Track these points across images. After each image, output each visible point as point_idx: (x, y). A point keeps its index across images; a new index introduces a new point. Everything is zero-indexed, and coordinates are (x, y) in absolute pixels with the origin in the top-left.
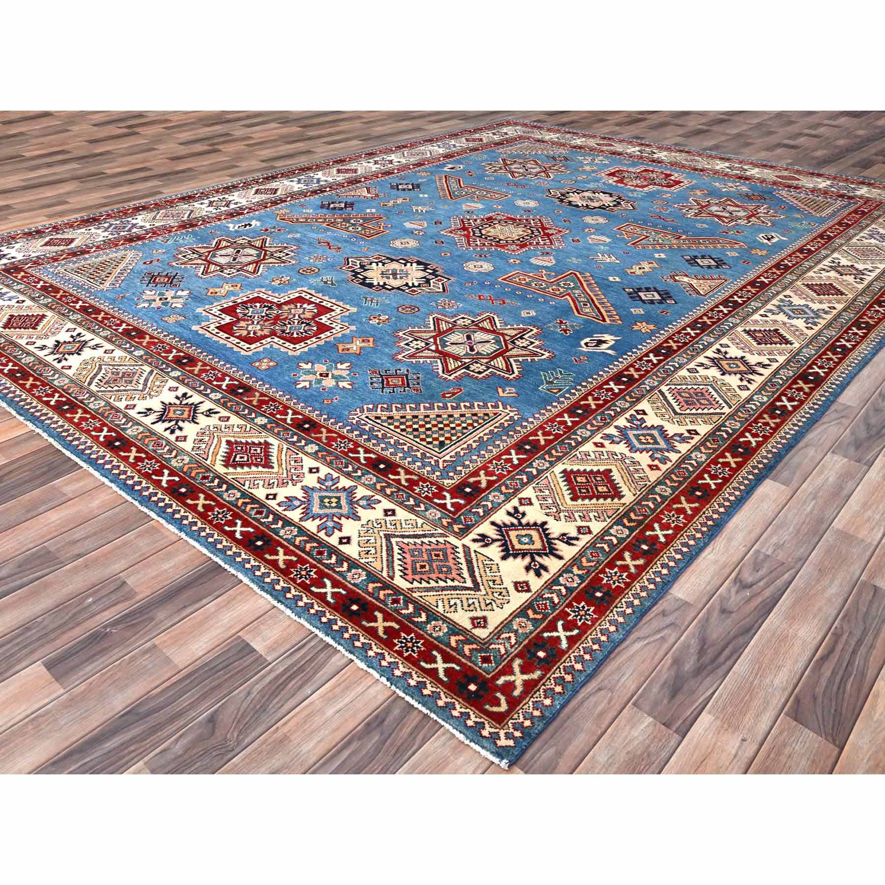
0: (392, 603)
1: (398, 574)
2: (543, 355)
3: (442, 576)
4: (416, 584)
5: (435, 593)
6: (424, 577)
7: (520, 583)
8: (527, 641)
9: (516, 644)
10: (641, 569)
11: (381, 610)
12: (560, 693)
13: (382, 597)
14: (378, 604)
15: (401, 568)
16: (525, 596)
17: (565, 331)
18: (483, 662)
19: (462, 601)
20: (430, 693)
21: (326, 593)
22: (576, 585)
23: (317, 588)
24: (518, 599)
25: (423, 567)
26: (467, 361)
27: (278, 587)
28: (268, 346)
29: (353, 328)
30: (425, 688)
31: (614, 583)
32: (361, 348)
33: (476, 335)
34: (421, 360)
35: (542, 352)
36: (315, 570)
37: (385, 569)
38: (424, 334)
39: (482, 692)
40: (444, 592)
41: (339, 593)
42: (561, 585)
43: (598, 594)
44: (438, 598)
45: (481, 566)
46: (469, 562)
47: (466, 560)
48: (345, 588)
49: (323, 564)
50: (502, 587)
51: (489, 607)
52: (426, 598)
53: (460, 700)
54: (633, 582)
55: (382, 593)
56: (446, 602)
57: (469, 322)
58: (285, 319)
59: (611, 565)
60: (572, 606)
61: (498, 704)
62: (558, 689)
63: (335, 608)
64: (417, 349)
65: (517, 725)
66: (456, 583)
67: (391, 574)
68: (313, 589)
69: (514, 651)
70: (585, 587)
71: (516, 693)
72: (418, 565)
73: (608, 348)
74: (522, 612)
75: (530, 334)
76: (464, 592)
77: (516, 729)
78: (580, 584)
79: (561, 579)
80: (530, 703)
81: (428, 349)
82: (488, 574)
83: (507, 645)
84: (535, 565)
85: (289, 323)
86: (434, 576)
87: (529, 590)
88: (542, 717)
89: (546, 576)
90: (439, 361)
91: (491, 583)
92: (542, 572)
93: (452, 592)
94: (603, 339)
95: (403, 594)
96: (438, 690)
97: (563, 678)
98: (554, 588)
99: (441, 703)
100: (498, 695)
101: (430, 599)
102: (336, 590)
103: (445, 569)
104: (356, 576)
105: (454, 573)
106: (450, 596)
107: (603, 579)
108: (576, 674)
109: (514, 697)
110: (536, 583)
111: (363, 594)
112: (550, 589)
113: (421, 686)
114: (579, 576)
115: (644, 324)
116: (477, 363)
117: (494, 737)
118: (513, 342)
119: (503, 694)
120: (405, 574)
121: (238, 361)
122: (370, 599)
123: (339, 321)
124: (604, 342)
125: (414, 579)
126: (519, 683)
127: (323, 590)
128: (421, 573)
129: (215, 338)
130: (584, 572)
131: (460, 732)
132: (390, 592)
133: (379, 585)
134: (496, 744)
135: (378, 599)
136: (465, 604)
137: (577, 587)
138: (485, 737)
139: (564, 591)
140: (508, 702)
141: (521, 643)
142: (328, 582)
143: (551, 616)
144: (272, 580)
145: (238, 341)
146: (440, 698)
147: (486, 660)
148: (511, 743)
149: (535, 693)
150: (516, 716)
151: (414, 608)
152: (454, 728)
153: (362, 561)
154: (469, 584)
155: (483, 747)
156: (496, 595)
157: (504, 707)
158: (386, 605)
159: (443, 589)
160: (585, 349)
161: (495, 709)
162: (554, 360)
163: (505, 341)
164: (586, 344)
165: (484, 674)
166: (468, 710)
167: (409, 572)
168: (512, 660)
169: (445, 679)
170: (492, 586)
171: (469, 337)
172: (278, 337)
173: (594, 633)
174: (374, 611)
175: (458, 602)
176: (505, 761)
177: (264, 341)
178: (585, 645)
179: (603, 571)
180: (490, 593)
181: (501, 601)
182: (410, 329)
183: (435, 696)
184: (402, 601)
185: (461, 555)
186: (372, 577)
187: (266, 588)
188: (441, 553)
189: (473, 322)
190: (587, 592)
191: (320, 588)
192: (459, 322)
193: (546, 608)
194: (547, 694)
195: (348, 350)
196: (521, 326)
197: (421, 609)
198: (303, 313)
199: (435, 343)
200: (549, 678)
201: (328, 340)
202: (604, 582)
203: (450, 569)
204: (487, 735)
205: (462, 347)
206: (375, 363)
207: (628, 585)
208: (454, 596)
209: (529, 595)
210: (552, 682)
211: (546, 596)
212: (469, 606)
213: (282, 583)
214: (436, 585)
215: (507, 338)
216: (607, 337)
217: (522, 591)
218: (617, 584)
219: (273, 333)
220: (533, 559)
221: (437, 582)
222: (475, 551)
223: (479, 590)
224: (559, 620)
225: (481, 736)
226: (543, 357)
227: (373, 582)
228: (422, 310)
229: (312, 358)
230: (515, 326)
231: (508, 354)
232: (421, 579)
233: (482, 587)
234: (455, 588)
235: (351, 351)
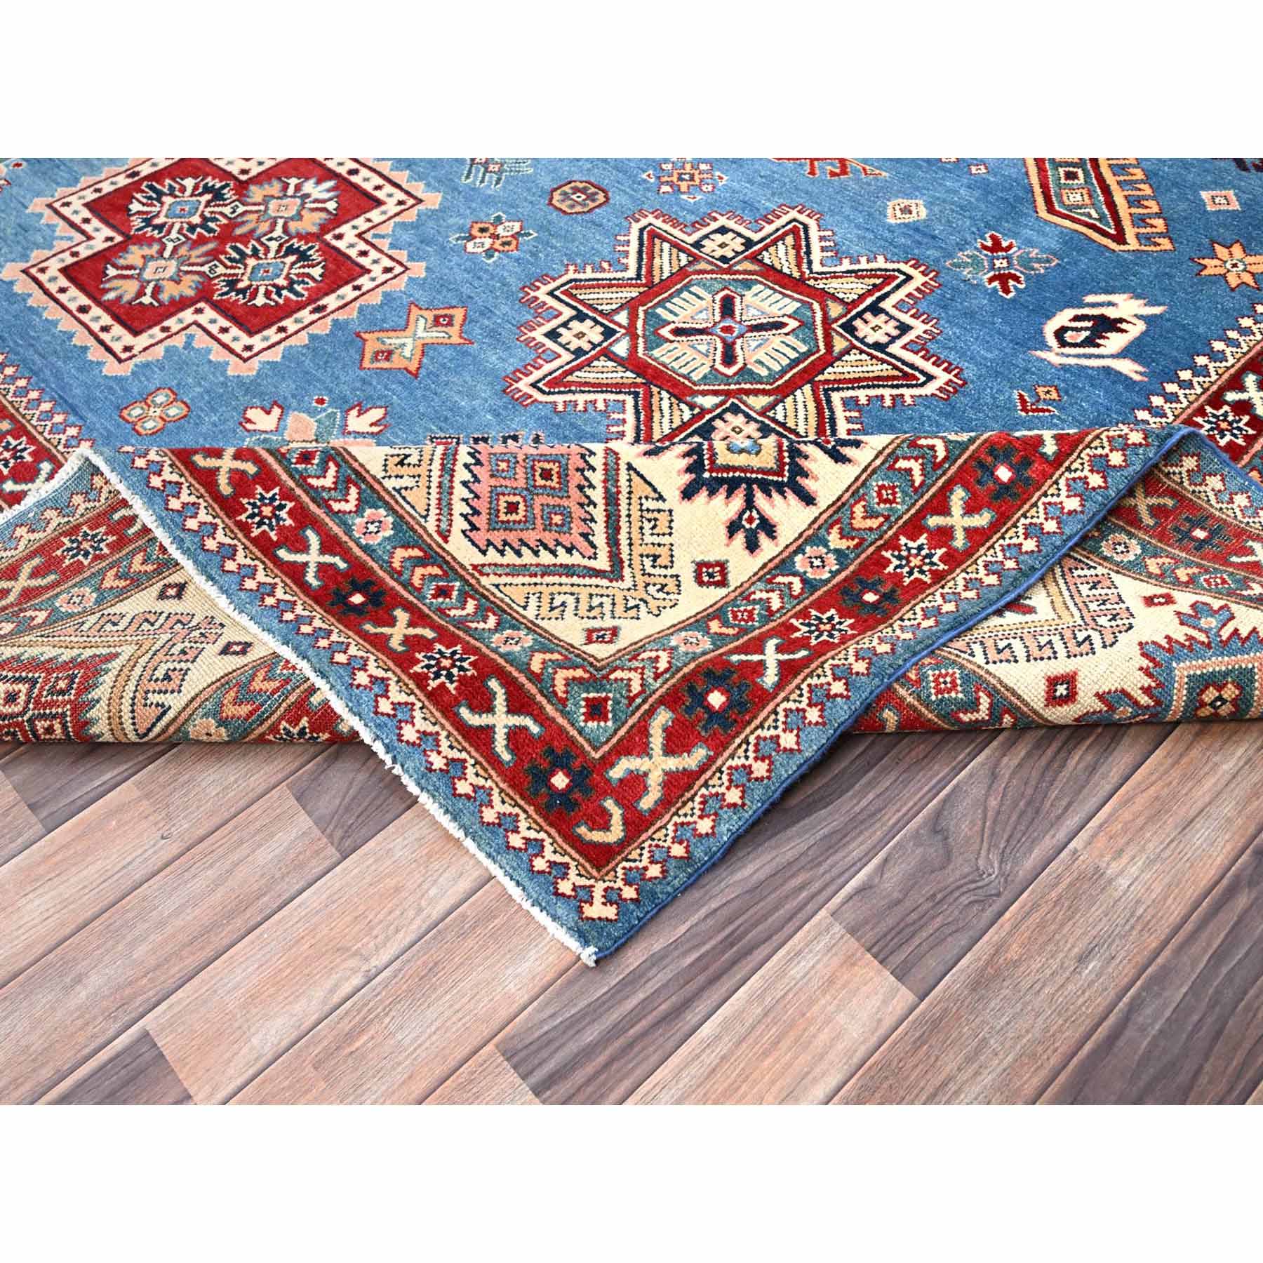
0: (435, 596)
1: (460, 524)
2: (930, 378)
3: (549, 538)
4: (492, 555)
5: (527, 580)
6: (512, 537)
7: (708, 565)
8: (692, 666)
9: (666, 671)
10: (978, 537)
11: (408, 607)
12: (735, 805)
13: (416, 581)
14: (406, 595)
15: (467, 510)
16: (714, 595)
17: (1003, 279)
18: (590, 716)
19: (578, 600)
20: (469, 790)
21: (306, 564)
22: (826, 576)
23: (290, 551)
24: (696, 599)
25: (512, 508)
26: (708, 402)
27: (211, 544)
28: (179, 341)
29: (418, 269)
30: (463, 777)
31: (911, 573)
32: (425, 349)
33: (749, 295)
34: (581, 399)
35: (928, 366)
36: (290, 505)
37: (434, 511)
38: (605, 294)
39: (577, 795)
40: (548, 579)
41: (332, 565)
42: (795, 574)
43: (870, 597)
44: (532, 589)
45: (636, 514)
46: (612, 500)
47: (607, 490)
48: (346, 554)
49: (309, 489)
50: (669, 572)
51: (633, 613)
52: (507, 590)
53: (531, 810)
54: (951, 571)
55: (419, 571)
56: (546, 599)
57: (737, 244)
58: (245, 239)
59: (914, 527)
60: (807, 615)
61: (606, 827)
62: (733, 796)
63: (317, 597)
64: (579, 352)
65: (633, 874)
66: (576, 559)
67: (444, 526)
68: (283, 554)
69: (660, 688)
70: (845, 580)
71: (646, 803)
72: (503, 505)
73: (1123, 354)
74: (699, 622)
75: (901, 294)
76: (587, 581)
77: (628, 882)
78: (834, 574)
79: (798, 558)
80: (671, 827)
81: (608, 354)
82: (649, 539)
83: (649, 674)
84: (750, 520)
85: (255, 253)
86: (531, 537)
87: (723, 583)
88: (688, 859)
89: (769, 549)
90: (630, 400)
91: (648, 562)
92: (763, 538)
93: (564, 580)
94: (1111, 313)
95: (462, 578)
96: (489, 783)
97: (748, 770)
98: (780, 579)
99: (489, 815)
100: (609, 804)
101: (515, 591)
102: (328, 559)
103: (557, 519)
104: (372, 528)
105: (577, 527)
106: (556, 589)
107: (889, 562)
108: (779, 758)
109: (640, 813)
110: (743, 565)
111: (381, 573)
112: (770, 581)
113: (455, 768)
114: (838, 552)
115: (1237, 250)
116: (735, 410)
117: (582, 896)
118: (849, 328)
119: (618, 802)
120: (474, 528)
121: (89, 400)
122: (392, 583)
123: (384, 244)
124: (1113, 325)
125: (489, 543)
126: (655, 781)
127: (300, 558)
128: (507, 525)
129: (53, 312)
130: (852, 543)
131: (518, 884)
132: (436, 571)
133: (416, 553)
134: (580, 910)
135: (407, 585)
136: (583, 606)
137: (828, 581)
138: (563, 895)
139: (797, 586)
140: (626, 822)
141: (679, 670)
142: (313, 539)
143: (757, 632)
144: (202, 524)
145: (106, 320)
146: (490, 804)
147: (596, 710)
148: (610, 912)
149: (685, 804)
150: (634, 855)
151: (477, 607)
152: (506, 873)
153: (389, 484)
154: (602, 563)
155: (555, 918)
156: (652, 589)
157: (616, 833)
158: (422, 598)
159: (547, 571)
160: (1054, 356)
161: (597, 836)
162: (960, 401)
163: (827, 322)
164: (1060, 333)
165: (587, 747)
166: (542, 835)
167: (481, 521)
168: (651, 712)
169: (506, 757)
170: (649, 570)
171: (727, 308)
172: (216, 306)
173: (842, 656)
174: (394, 608)
175: (570, 600)
176: (592, 949)
177: (172, 323)
178: (814, 681)
179: (893, 544)
180: (641, 585)
181: (662, 604)
182: (571, 275)
183: (480, 798)
184: (455, 593)
185: (597, 478)
186: (406, 532)
187: (188, 544)
188: (555, 468)
189: (749, 243)
190: (845, 593)
191: (297, 551)
192: (709, 246)
193: (751, 618)
194: (708, 808)
195: (389, 354)
196: (880, 263)
197: (489, 610)
198: (299, 216)
199: (631, 331)
200: (720, 770)
201: (340, 316)
202: (890, 569)
203: (568, 516)
204: (569, 892)
205: (703, 343)
206: (455, 409)
207: (938, 577)
208: (564, 589)
209: (722, 592)
210: (725, 778)
211: (758, 595)
212: (591, 608)
213: (220, 535)
214: (534, 560)
215: (835, 310)
216: (1125, 306)
217: (709, 584)
218: (916, 575)
219: (205, 293)
220: (750, 503)
221: (536, 553)
222: (630, 467)
223: (622, 578)
224: (771, 637)
225: (556, 894)
226: (930, 388)
227: (406, 546)
228: (616, 198)
229: (286, 388)
230: (864, 265)
231: (829, 374)
232: (505, 543)
233: (627, 572)
234: (569, 570)
235: (396, 362)
